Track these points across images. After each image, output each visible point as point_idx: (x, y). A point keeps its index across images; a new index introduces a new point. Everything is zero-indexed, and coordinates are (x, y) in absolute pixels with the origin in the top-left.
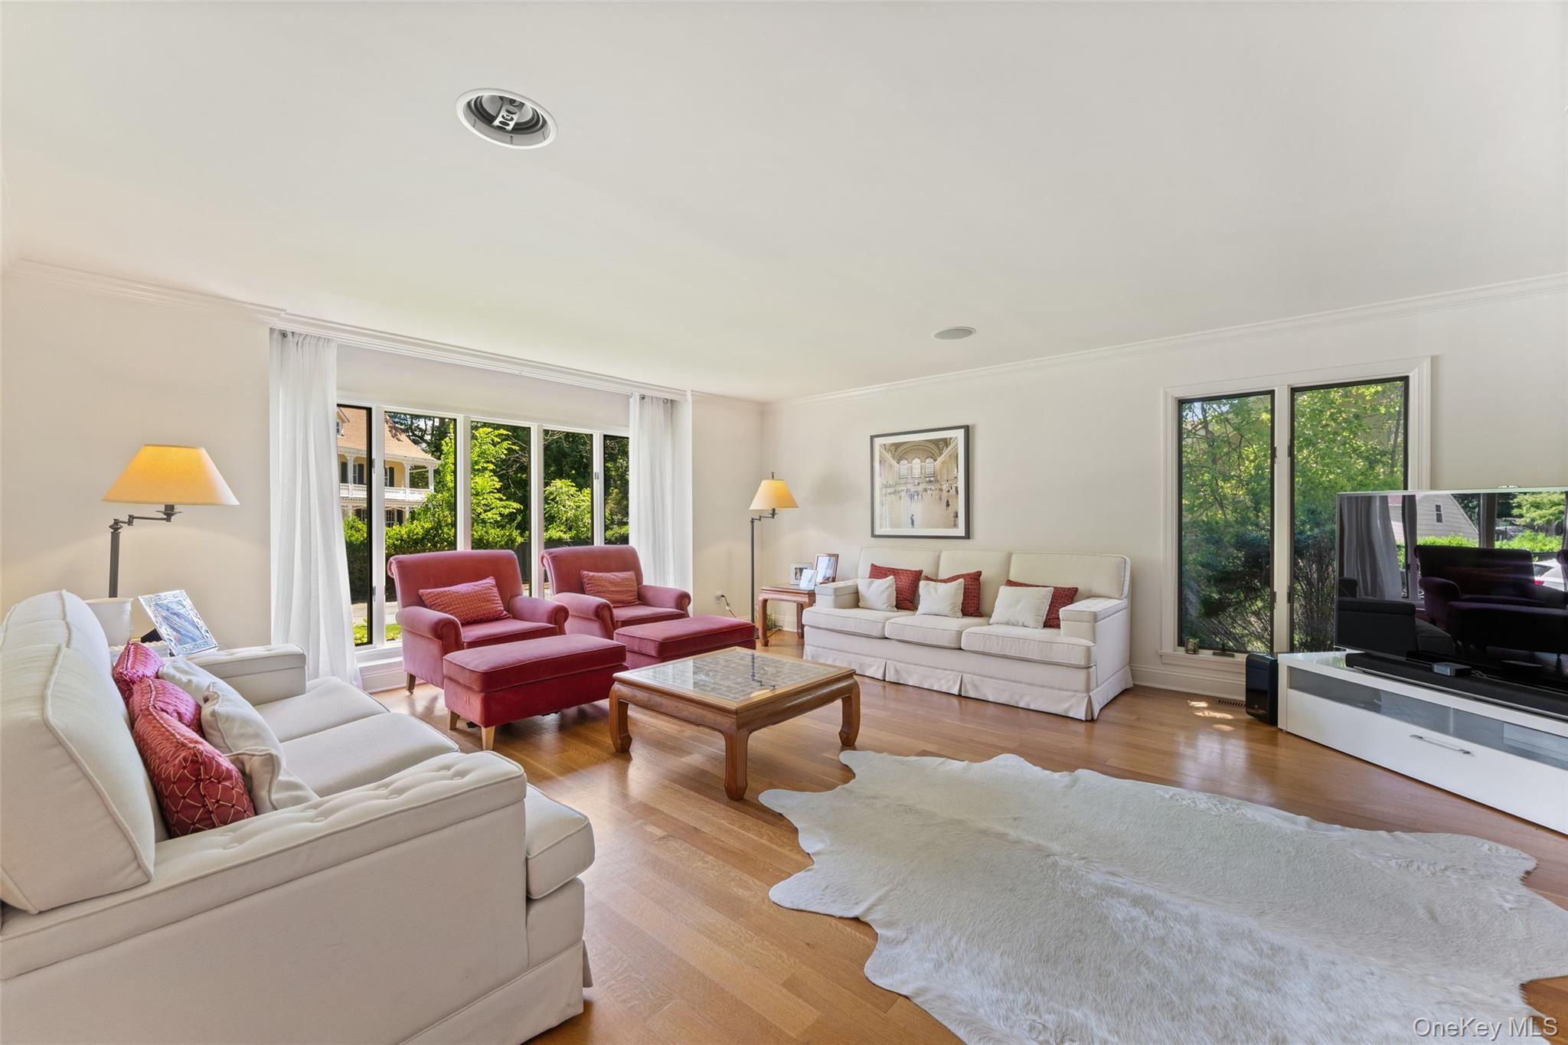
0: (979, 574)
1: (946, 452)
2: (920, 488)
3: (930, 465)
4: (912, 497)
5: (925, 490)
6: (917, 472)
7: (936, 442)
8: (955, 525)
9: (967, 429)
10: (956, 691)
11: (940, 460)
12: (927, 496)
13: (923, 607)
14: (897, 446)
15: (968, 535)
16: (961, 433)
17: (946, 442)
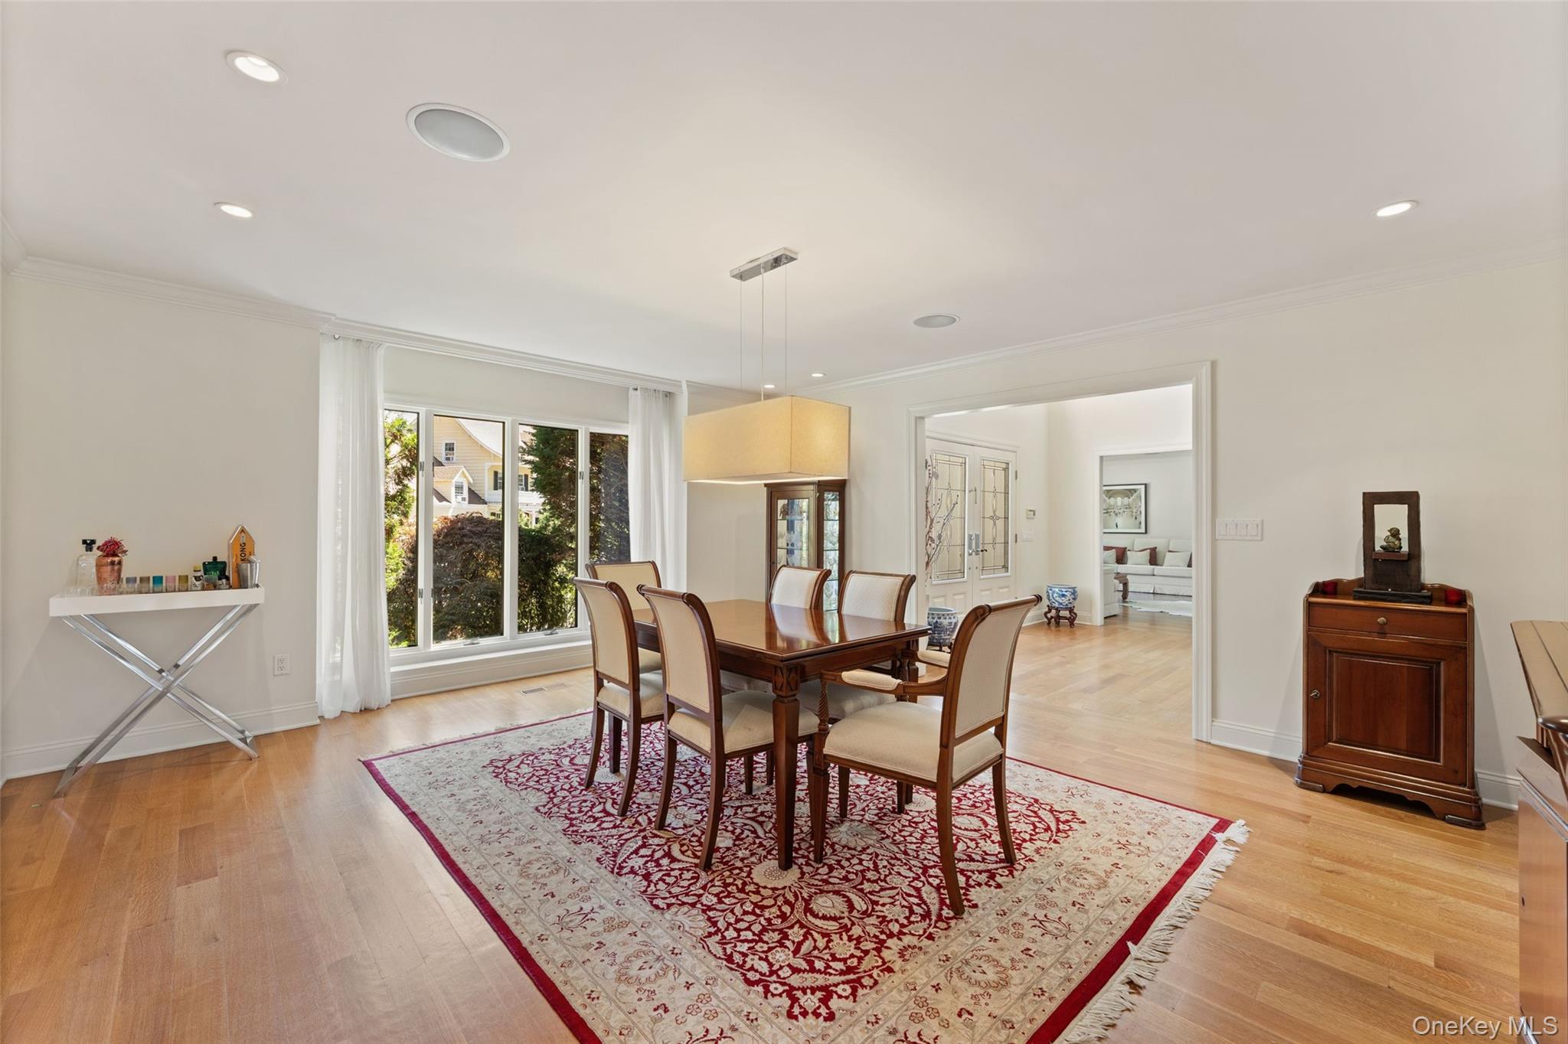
0: (1156, 548)
1: (1135, 495)
2: (1121, 511)
3: (1126, 500)
4: (1116, 515)
5: (1124, 512)
6: (1119, 503)
7: (1130, 490)
8: (1140, 528)
9: (1146, 485)
10: (1152, 592)
11: (1131, 498)
12: (1125, 515)
13: (1130, 561)
14: (1108, 491)
15: (1146, 533)
16: (1144, 486)
17: (1135, 490)
